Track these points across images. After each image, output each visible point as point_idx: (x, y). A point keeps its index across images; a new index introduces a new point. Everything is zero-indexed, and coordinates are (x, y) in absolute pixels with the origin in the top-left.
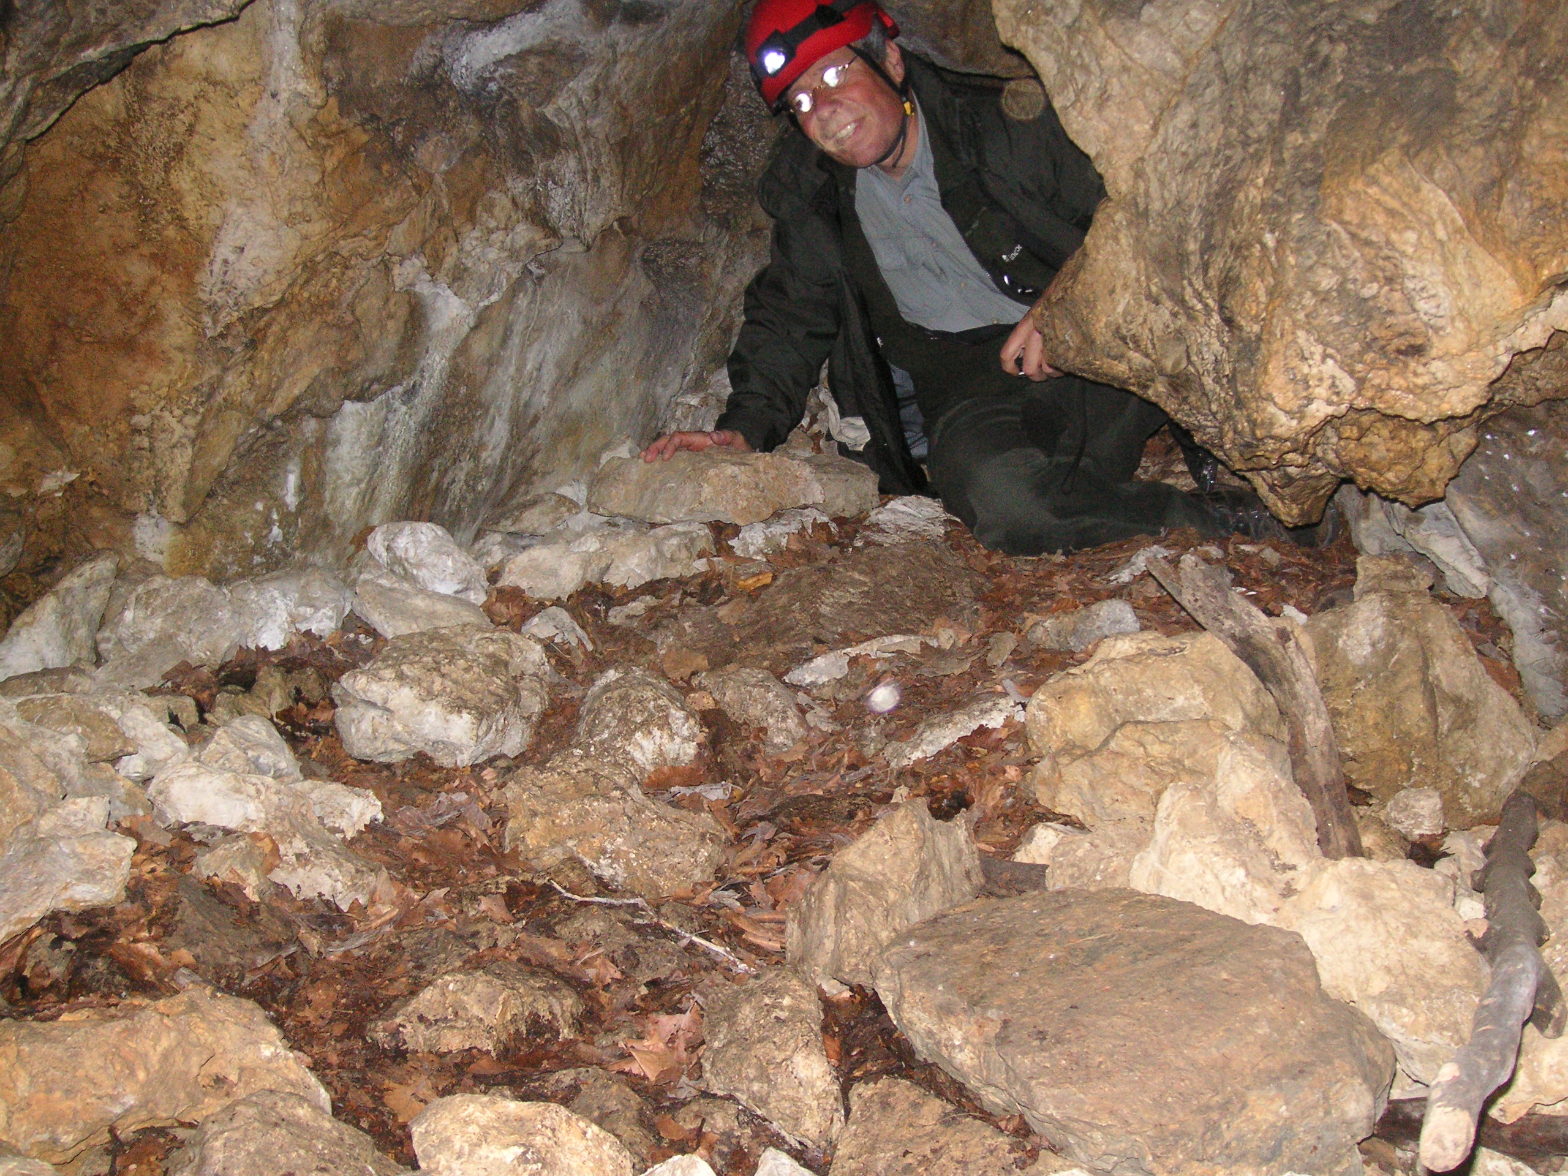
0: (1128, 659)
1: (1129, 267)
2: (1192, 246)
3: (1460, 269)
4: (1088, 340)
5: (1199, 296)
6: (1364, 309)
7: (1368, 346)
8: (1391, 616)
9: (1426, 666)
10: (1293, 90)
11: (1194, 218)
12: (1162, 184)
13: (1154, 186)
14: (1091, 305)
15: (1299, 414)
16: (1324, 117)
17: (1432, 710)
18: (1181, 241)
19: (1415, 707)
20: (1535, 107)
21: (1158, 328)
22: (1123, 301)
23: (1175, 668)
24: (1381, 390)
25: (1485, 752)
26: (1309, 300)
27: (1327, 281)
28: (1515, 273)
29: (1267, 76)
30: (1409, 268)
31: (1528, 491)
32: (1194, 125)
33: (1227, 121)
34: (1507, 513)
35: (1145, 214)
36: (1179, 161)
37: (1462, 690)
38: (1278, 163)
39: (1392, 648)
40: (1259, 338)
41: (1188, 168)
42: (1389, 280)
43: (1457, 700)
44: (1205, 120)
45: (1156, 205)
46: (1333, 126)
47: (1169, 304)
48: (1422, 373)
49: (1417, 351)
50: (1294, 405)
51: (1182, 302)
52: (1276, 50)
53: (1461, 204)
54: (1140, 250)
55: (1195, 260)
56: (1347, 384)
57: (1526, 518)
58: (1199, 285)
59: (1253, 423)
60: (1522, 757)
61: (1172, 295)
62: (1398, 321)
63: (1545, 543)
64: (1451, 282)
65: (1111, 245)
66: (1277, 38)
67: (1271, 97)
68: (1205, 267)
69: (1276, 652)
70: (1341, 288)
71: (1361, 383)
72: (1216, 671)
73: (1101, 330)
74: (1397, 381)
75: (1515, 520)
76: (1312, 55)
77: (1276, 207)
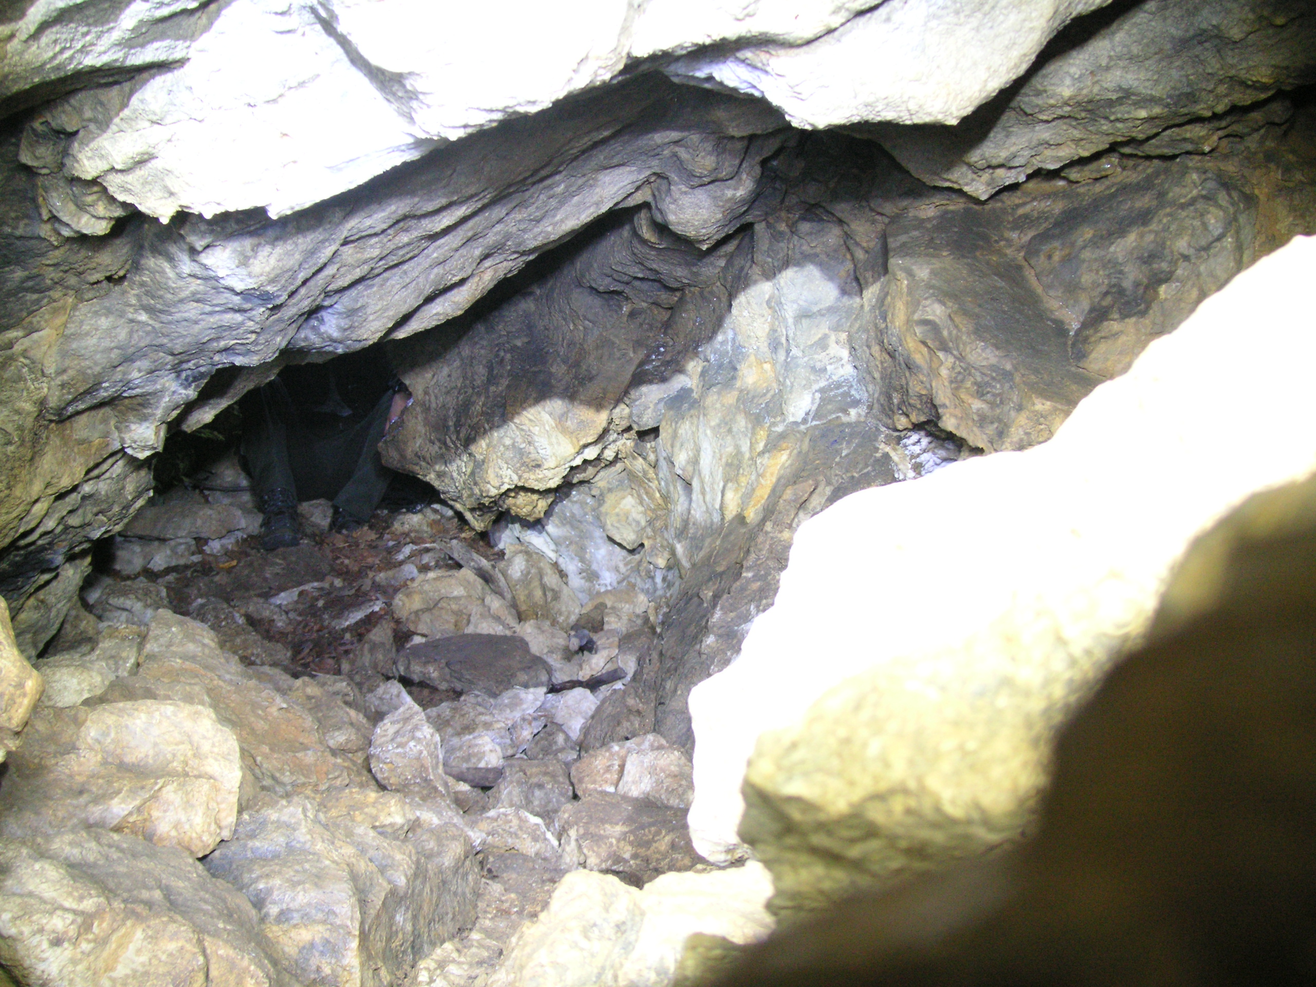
0: (434, 579)
1: (421, 429)
2: (451, 423)
3: (554, 440)
4: (403, 456)
5: (454, 443)
6: (521, 453)
7: (522, 465)
8: (527, 561)
9: (541, 579)
10: (490, 368)
11: (451, 412)
12: (436, 397)
13: (433, 398)
14: (405, 443)
15: (499, 488)
16: (505, 382)
17: (545, 594)
18: (445, 420)
19: (538, 593)
20: (577, 391)
21: (433, 453)
22: (419, 442)
23: (453, 581)
24: (527, 480)
25: (564, 609)
26: (502, 448)
27: (508, 442)
28: (572, 443)
29: (480, 362)
30: (536, 438)
31: (573, 515)
32: (449, 376)
33: (465, 378)
34: (564, 525)
35: (429, 409)
36: (444, 390)
37: (555, 587)
38: (487, 397)
39: (529, 573)
40: (483, 461)
41: (448, 393)
42: (530, 443)
43: (553, 590)
44: (454, 375)
45: (434, 405)
46: (508, 386)
47: (438, 444)
48: (539, 473)
49: (539, 466)
50: (497, 485)
51: (445, 443)
52: (483, 352)
53: (554, 419)
54: (426, 422)
55: (452, 429)
56: (515, 477)
57: (573, 527)
58: (454, 438)
59: (481, 491)
60: (577, 611)
61: (439, 440)
62: (533, 456)
63: (581, 537)
64: (551, 444)
65: (414, 421)
66: (483, 347)
67: (481, 370)
68: (458, 433)
69: (492, 572)
70: (513, 445)
71: (520, 477)
72: (469, 582)
73: (409, 453)
74: (532, 477)
75: (568, 527)
76: (497, 356)
77: (488, 414)
